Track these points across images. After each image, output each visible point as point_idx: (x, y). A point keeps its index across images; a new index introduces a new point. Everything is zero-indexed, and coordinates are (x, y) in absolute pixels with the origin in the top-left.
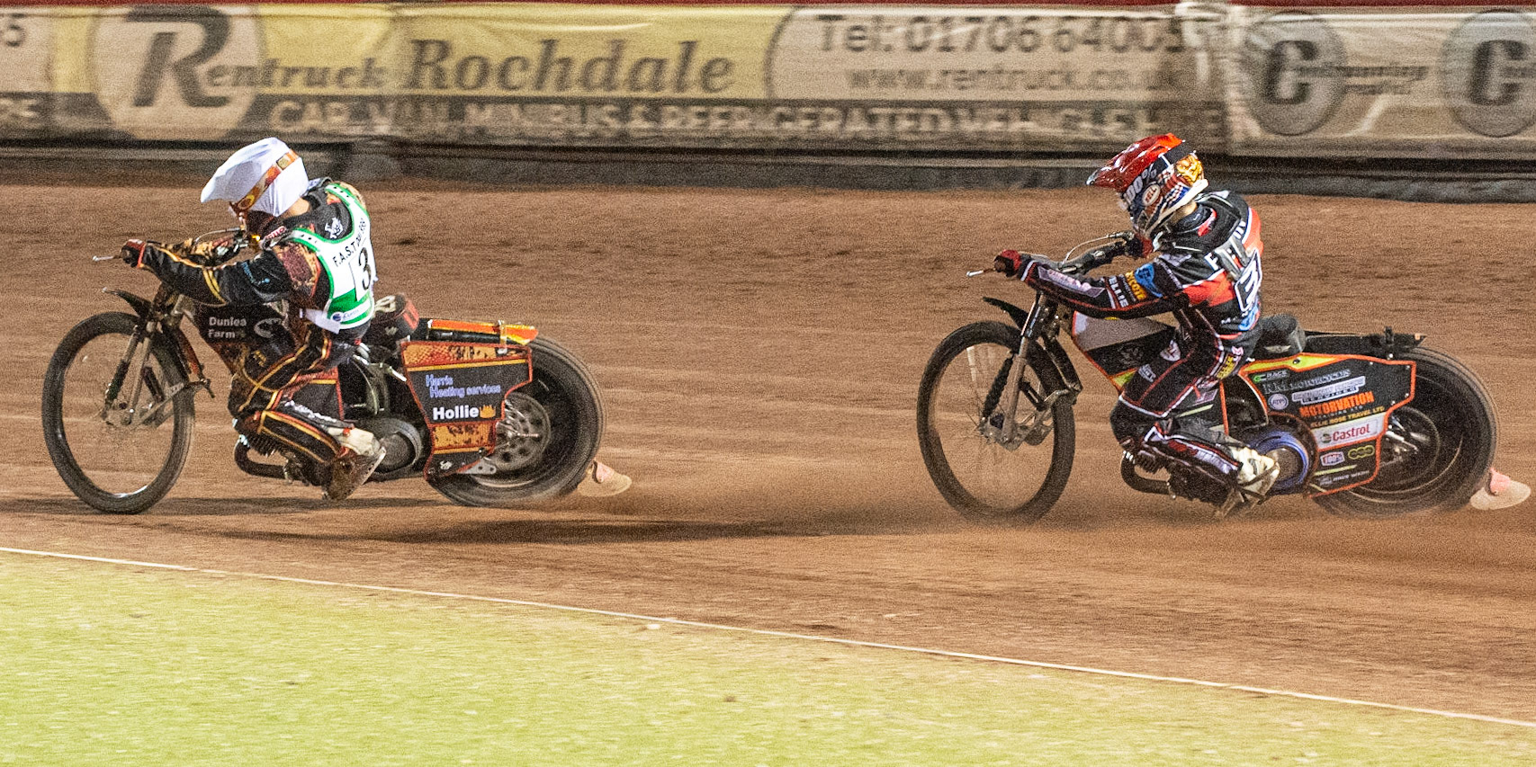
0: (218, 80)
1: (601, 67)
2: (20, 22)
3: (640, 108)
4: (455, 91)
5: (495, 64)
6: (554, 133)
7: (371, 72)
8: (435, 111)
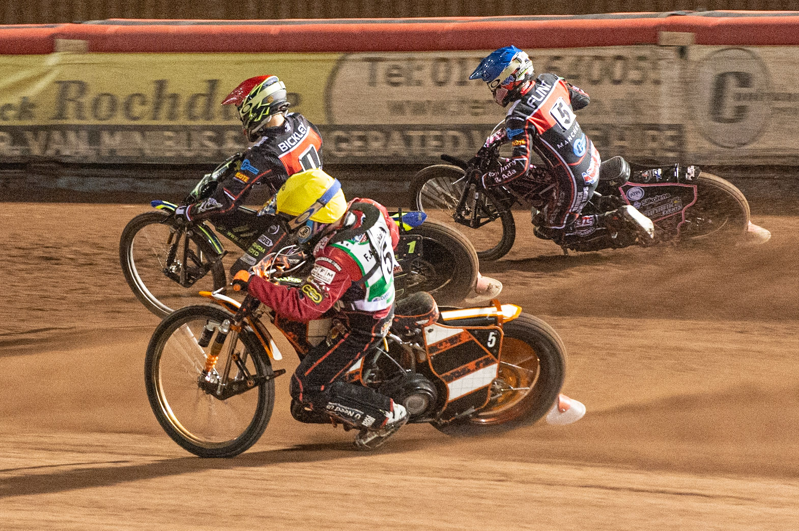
1: (201, 101)
3: (233, 133)
4: (93, 122)
5: (121, 100)
6: (168, 154)
7: (26, 108)
8: (78, 137)
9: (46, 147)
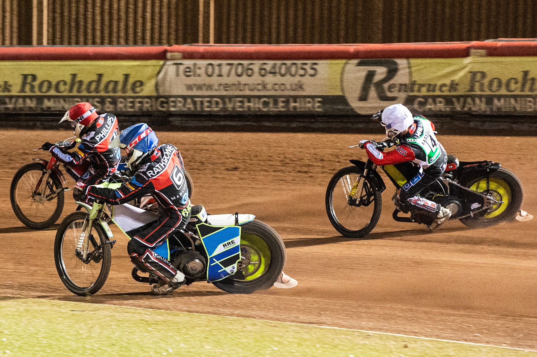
0: (393, 90)
2: (315, 66)
5: (504, 81)
6: (529, 110)
7: (453, 86)
8: (481, 101)
9: (464, 107)
